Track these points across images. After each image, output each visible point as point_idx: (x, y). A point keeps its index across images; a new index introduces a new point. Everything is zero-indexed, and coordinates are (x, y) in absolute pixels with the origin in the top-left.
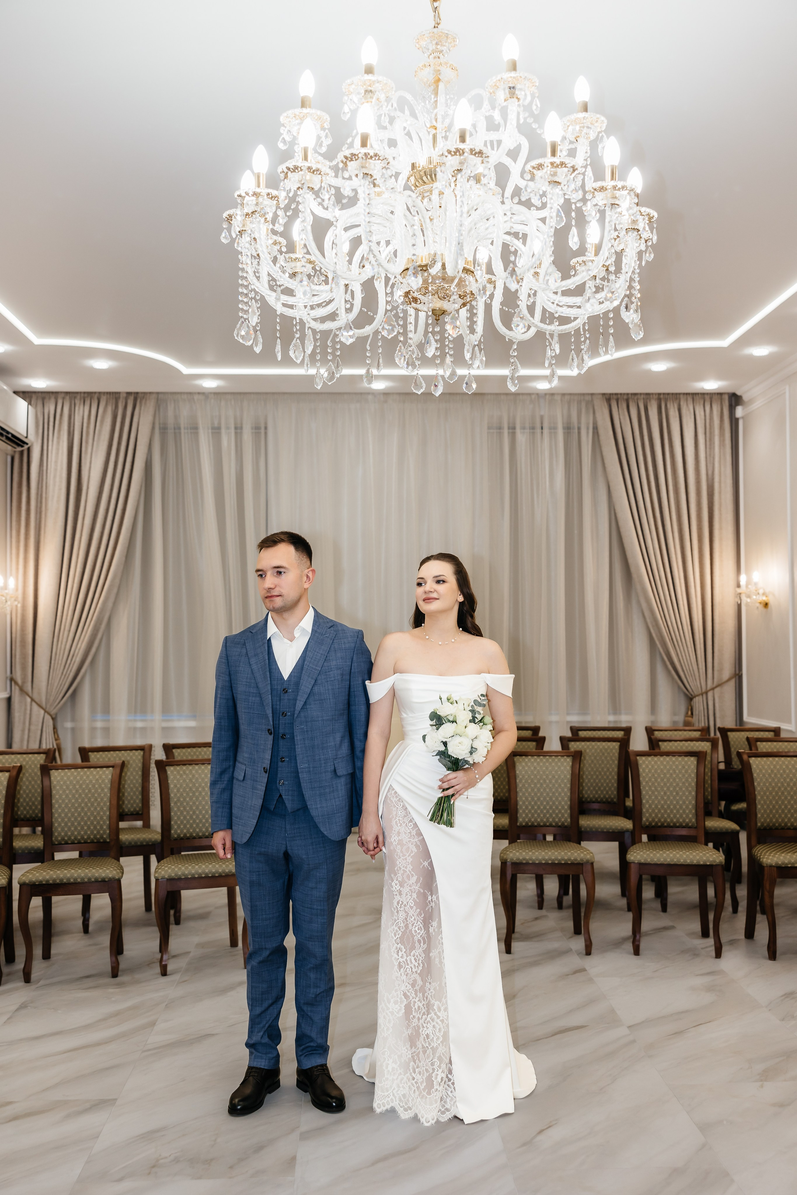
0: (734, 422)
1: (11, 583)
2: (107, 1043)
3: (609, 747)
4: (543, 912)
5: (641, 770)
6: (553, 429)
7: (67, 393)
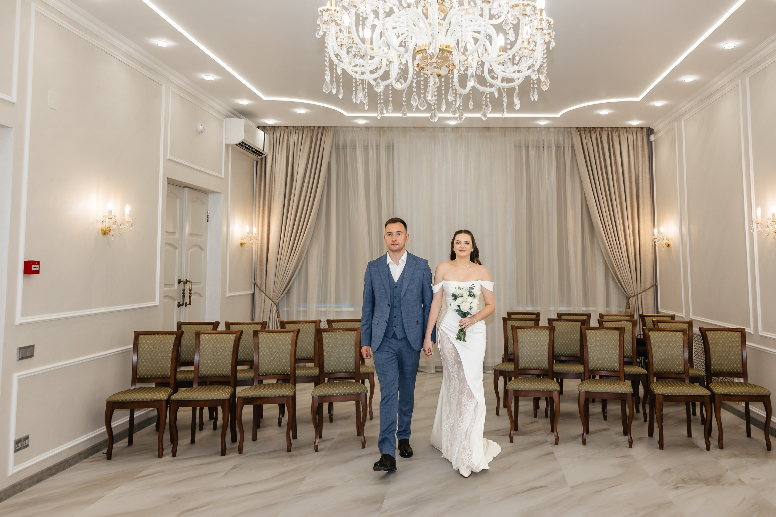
0: (650, 144)
1: (255, 230)
2: (275, 490)
3: (575, 324)
4: (537, 419)
5: (588, 338)
6: (549, 147)
7: (286, 127)
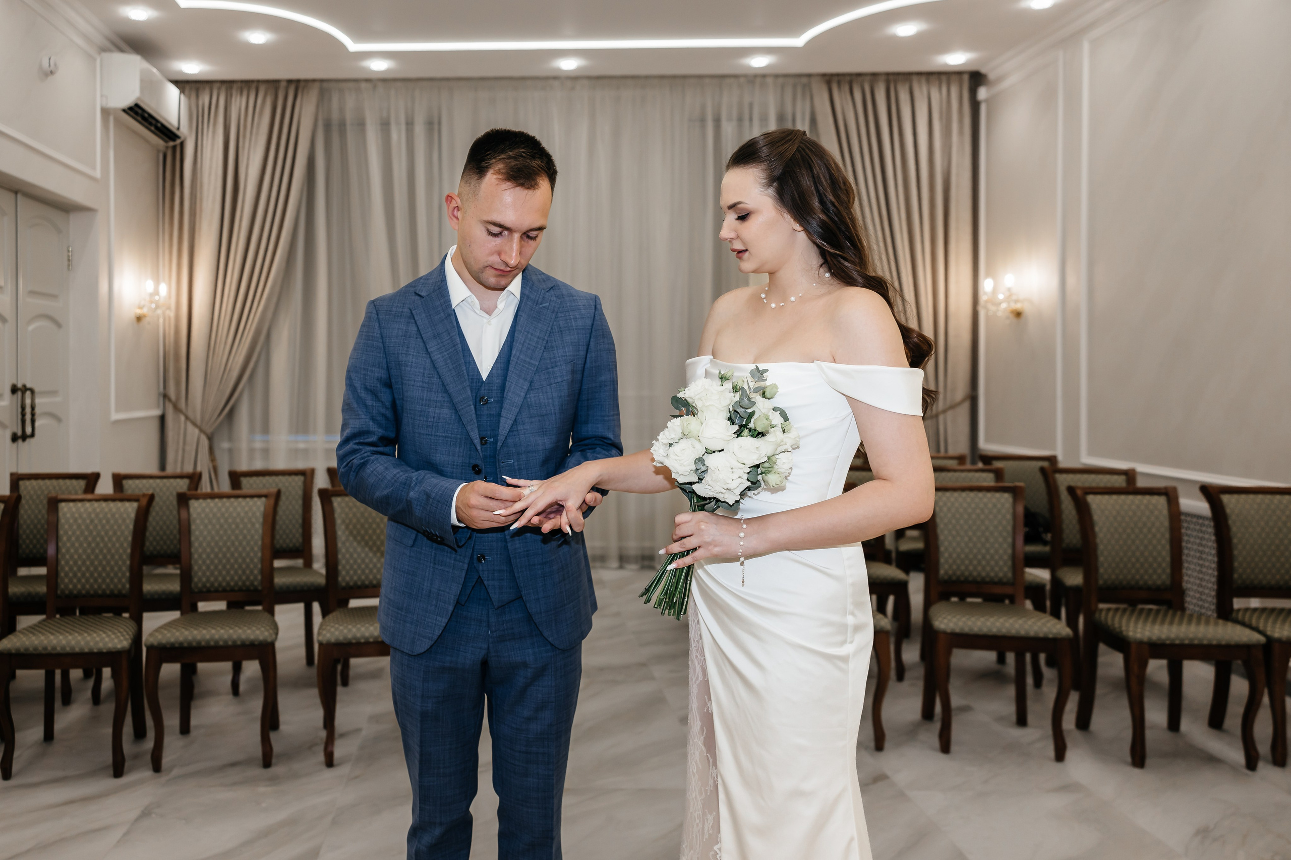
0: (975, 106)
1: (163, 289)
7: (223, 82)
